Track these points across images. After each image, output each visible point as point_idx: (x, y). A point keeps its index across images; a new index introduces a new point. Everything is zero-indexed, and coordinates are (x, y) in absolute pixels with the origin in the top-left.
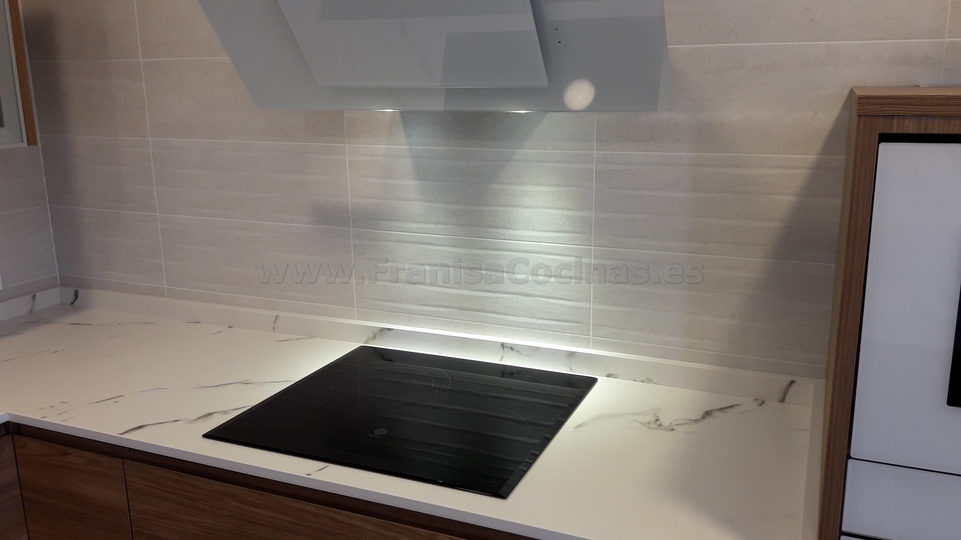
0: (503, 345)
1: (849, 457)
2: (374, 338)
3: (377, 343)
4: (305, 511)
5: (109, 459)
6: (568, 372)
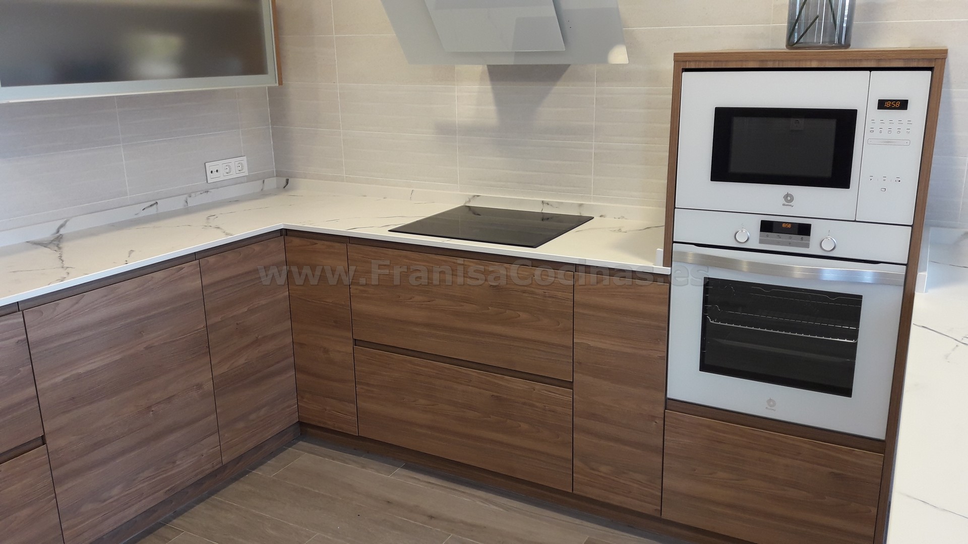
0: (543, 202)
1: (675, 208)
2: (470, 201)
3: (471, 204)
4: (442, 260)
5: (339, 244)
6: (579, 215)
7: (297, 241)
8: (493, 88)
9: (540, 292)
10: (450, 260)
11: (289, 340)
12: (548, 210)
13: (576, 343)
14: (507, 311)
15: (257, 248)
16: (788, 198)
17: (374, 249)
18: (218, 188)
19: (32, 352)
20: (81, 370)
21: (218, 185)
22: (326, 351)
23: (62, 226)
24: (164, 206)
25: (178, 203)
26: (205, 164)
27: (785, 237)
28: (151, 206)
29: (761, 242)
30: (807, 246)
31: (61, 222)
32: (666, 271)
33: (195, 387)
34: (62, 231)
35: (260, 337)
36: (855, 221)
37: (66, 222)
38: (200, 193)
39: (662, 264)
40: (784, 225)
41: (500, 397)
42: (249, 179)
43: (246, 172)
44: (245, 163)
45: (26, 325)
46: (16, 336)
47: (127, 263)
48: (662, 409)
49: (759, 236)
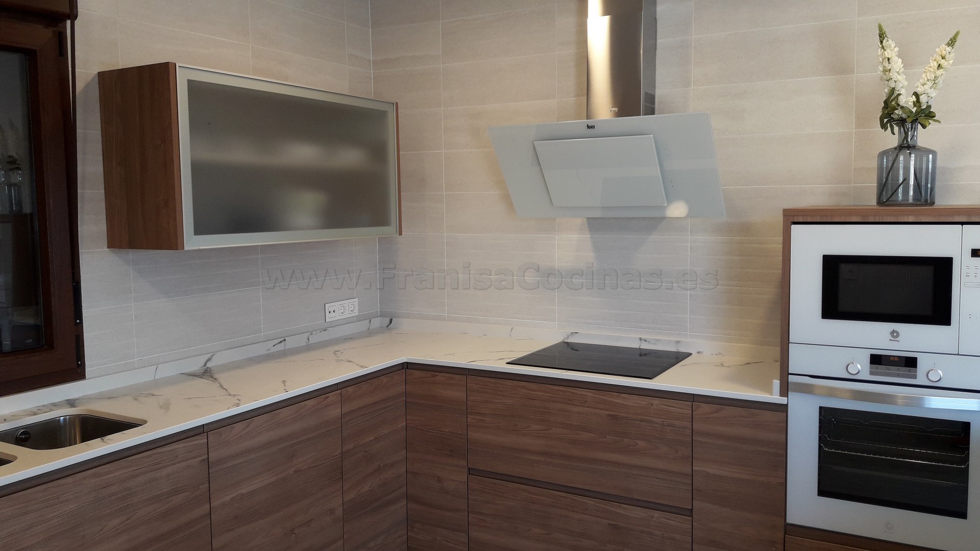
0: (640, 339)
1: (789, 342)
2: (568, 338)
3: (569, 340)
4: (559, 390)
5: (459, 376)
6: (677, 351)
7: (418, 374)
8: (591, 237)
9: (659, 421)
10: (570, 390)
11: (403, 470)
12: (645, 346)
13: (695, 470)
14: (625, 440)
15: (384, 379)
16: (895, 334)
17: (493, 380)
18: (334, 327)
19: (210, 472)
20: (244, 491)
21: (335, 324)
22: (440, 480)
23: (209, 360)
24: (291, 343)
25: (300, 341)
26: (325, 304)
27: (893, 369)
28: (281, 342)
29: (872, 373)
30: (915, 377)
31: (208, 356)
32: (783, 400)
33: (329, 512)
34: (209, 365)
35: (381, 465)
36: (958, 354)
37: (212, 356)
38: (319, 331)
39: (779, 394)
40: (892, 359)
41: (617, 525)
42: (360, 318)
43: (356, 313)
44: (356, 304)
45: (209, 445)
46: (200, 456)
47: (287, 392)
48: (781, 535)
49: (869, 368)
